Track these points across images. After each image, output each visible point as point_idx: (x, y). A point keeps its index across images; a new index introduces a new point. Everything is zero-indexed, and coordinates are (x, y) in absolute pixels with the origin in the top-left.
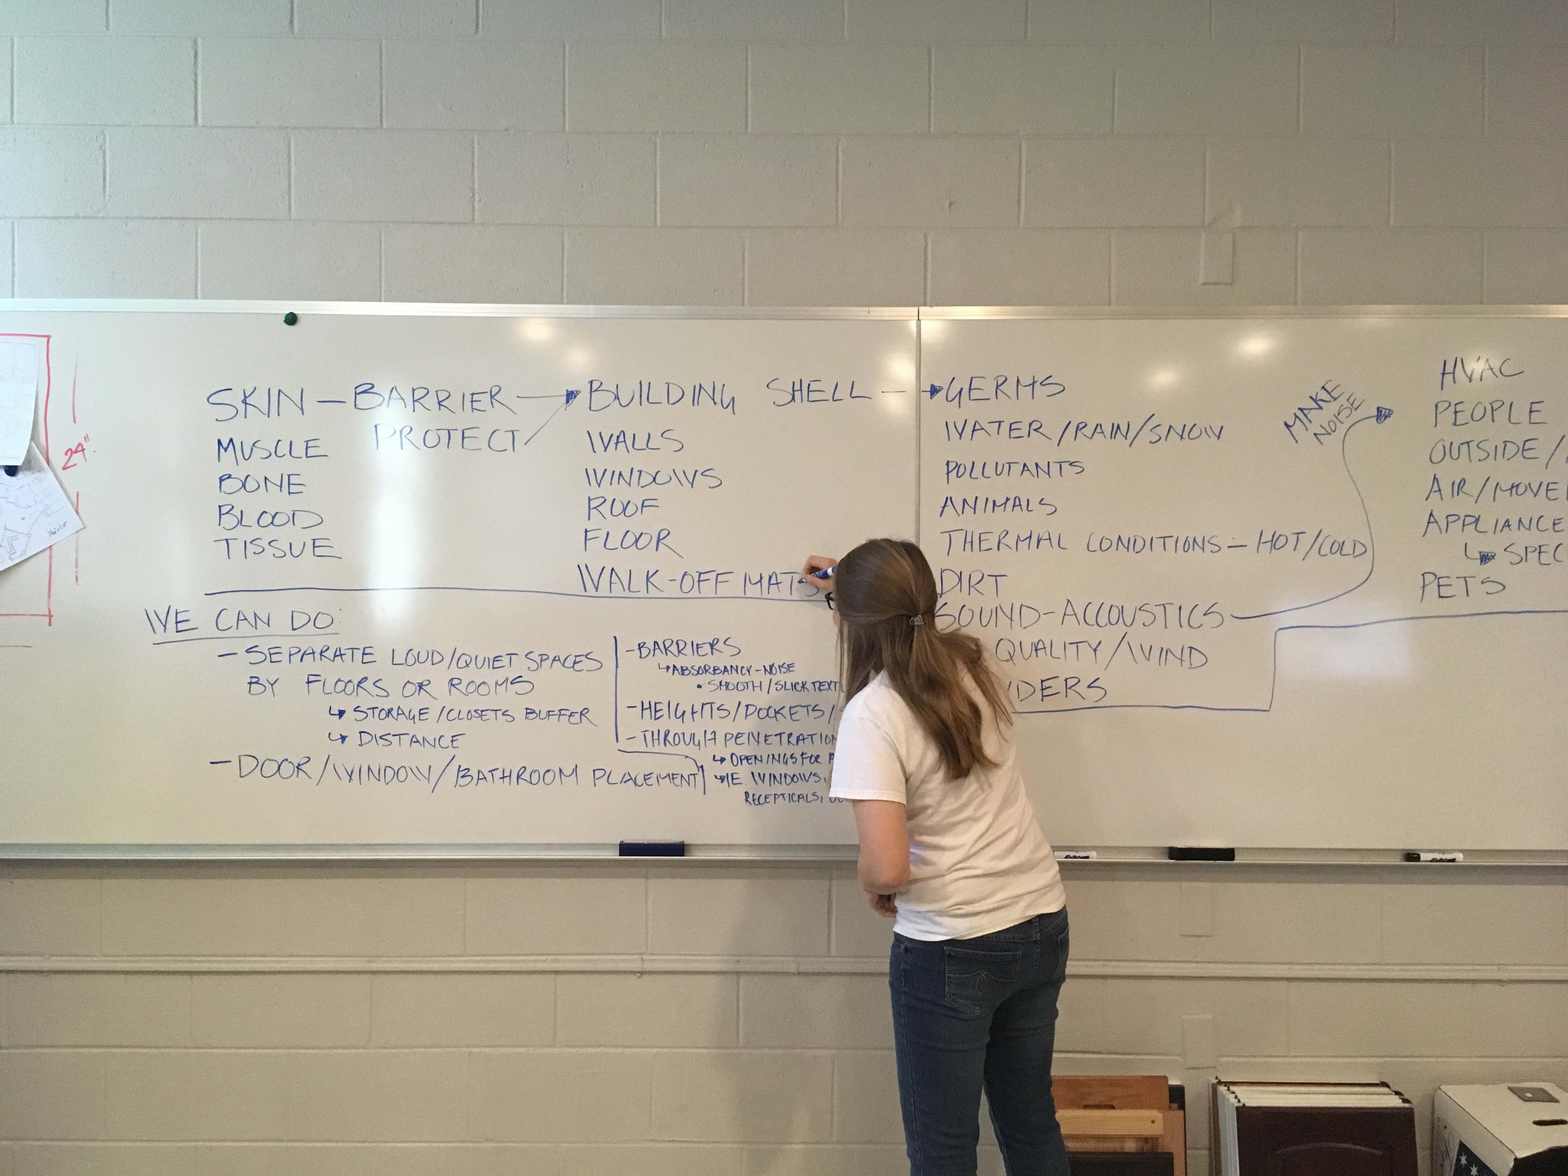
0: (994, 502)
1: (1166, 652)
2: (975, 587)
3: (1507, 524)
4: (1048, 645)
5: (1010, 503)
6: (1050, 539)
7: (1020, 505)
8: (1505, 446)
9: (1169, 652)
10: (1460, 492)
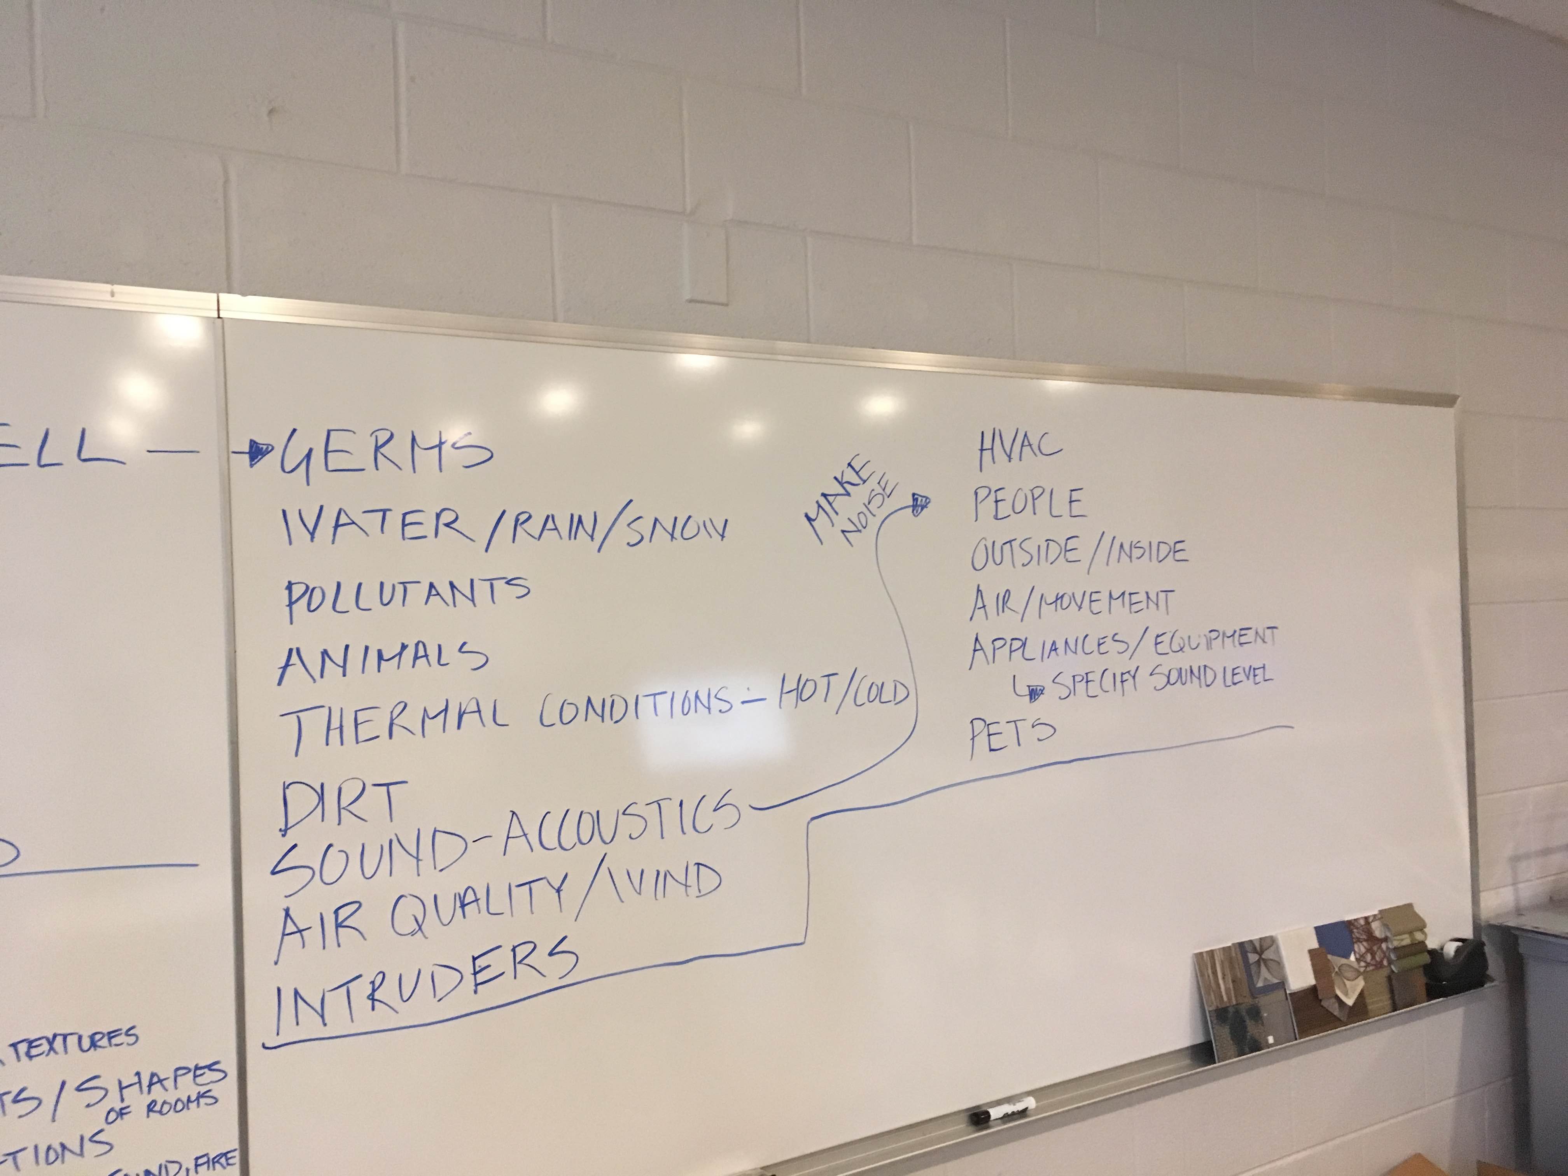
0: (380, 652)
1: (662, 877)
2: (349, 808)
3: (1054, 648)
4: (482, 895)
5: (409, 653)
6: (479, 711)
7: (426, 656)
8: (1048, 545)
9: (668, 876)
10: (1006, 609)
